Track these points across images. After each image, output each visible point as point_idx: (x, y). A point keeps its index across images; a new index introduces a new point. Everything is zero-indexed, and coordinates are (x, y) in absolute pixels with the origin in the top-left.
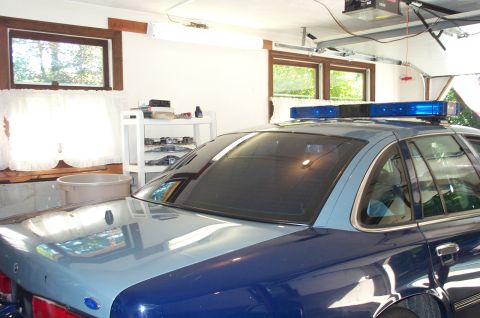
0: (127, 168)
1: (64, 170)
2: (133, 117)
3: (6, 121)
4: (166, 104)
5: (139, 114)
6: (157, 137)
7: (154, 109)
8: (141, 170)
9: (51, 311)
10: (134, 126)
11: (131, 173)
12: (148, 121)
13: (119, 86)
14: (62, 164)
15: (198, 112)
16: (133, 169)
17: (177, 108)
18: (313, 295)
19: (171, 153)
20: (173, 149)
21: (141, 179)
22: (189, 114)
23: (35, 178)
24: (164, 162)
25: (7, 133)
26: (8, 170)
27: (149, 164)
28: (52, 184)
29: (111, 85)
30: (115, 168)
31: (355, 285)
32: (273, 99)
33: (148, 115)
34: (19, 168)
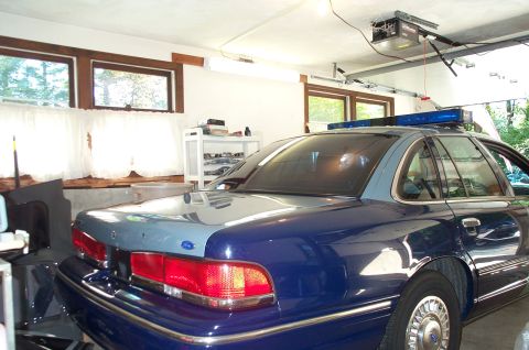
0: (188, 178)
1: (135, 179)
2: (195, 134)
3: (89, 135)
4: (221, 123)
5: (200, 131)
6: (213, 152)
7: (212, 127)
8: (200, 178)
10: (196, 141)
11: (192, 182)
12: (207, 137)
13: (180, 109)
14: (133, 174)
15: (247, 132)
16: (194, 178)
17: (231, 127)
19: (225, 165)
20: (228, 162)
21: (201, 185)
22: (240, 133)
23: (112, 185)
24: (219, 173)
25: (90, 145)
26: (90, 177)
27: (207, 173)
28: (126, 191)
29: (174, 108)
30: (178, 178)
32: (308, 125)
33: (206, 132)
34: (99, 176)
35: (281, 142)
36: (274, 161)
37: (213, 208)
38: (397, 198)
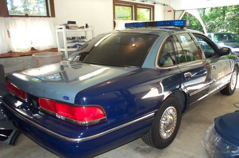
0: (60, 50)
1: (34, 51)
2: (62, 28)
3: (8, 31)
4: (74, 23)
5: (64, 27)
6: (70, 37)
7: (70, 25)
8: (65, 50)
9: (48, 102)
10: (62, 32)
11: (62, 52)
12: (67, 30)
13: (53, 15)
14: (33, 49)
15: (87, 26)
16: (63, 50)
17: (79, 24)
18: (137, 94)
19: (77, 43)
20: (78, 41)
21: (66, 53)
22: (84, 27)
23: (22, 55)
24: (75, 47)
25: (9, 36)
26: (11, 52)
27: (68, 47)
28: (30, 57)
29: (50, 15)
30: (54, 50)
31: (149, 90)
32: (115, 20)
33: (67, 27)
34: (16, 51)
35: (104, 35)
36: (101, 44)
37: (74, 69)
38: (157, 66)
